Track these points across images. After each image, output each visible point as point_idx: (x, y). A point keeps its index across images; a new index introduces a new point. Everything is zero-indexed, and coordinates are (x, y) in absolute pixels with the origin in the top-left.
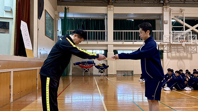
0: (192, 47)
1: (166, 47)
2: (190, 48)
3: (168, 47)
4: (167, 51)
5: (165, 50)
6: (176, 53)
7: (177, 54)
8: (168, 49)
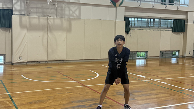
0: (71, 8)
1: (19, 3)
2: (67, 9)
3: (23, 4)
4: (19, 11)
5: (16, 10)
6: (39, 18)
7: (41, 20)
8: (23, 8)
